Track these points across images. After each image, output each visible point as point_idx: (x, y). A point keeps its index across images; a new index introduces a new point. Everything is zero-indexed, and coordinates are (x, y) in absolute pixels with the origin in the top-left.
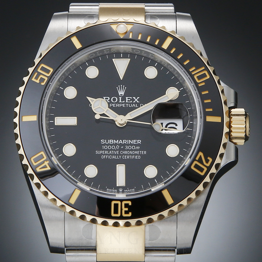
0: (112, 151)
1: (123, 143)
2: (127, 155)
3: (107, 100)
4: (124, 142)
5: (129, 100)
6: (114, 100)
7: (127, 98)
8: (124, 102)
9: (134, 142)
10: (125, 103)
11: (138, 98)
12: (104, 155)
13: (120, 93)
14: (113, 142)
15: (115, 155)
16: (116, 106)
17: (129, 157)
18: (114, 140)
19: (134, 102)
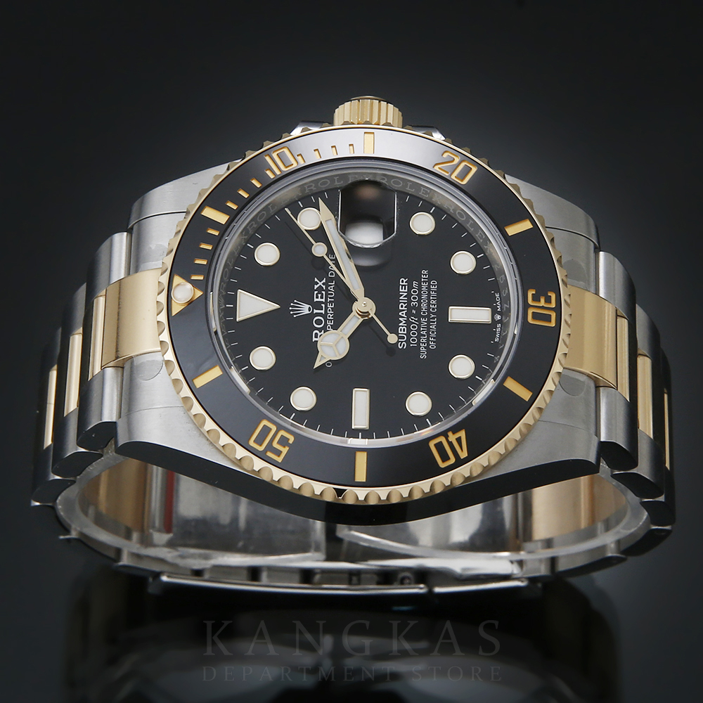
0: (422, 329)
1: (404, 310)
2: (429, 304)
3: (319, 334)
4: (404, 308)
5: (319, 295)
6: (319, 322)
7: (316, 300)
8: (323, 305)
9: (403, 290)
10: (326, 303)
11: (316, 280)
12: (429, 345)
13: (307, 312)
14: (402, 328)
15: (428, 325)
16: (331, 320)
17: (434, 300)
18: (400, 324)
19: (324, 287)
